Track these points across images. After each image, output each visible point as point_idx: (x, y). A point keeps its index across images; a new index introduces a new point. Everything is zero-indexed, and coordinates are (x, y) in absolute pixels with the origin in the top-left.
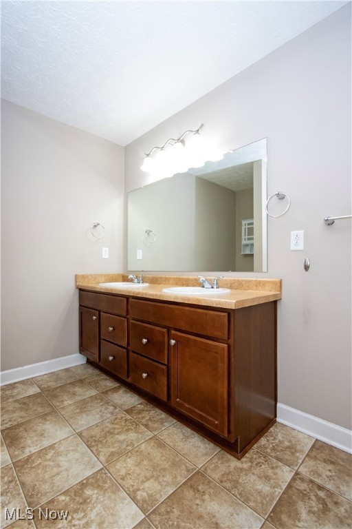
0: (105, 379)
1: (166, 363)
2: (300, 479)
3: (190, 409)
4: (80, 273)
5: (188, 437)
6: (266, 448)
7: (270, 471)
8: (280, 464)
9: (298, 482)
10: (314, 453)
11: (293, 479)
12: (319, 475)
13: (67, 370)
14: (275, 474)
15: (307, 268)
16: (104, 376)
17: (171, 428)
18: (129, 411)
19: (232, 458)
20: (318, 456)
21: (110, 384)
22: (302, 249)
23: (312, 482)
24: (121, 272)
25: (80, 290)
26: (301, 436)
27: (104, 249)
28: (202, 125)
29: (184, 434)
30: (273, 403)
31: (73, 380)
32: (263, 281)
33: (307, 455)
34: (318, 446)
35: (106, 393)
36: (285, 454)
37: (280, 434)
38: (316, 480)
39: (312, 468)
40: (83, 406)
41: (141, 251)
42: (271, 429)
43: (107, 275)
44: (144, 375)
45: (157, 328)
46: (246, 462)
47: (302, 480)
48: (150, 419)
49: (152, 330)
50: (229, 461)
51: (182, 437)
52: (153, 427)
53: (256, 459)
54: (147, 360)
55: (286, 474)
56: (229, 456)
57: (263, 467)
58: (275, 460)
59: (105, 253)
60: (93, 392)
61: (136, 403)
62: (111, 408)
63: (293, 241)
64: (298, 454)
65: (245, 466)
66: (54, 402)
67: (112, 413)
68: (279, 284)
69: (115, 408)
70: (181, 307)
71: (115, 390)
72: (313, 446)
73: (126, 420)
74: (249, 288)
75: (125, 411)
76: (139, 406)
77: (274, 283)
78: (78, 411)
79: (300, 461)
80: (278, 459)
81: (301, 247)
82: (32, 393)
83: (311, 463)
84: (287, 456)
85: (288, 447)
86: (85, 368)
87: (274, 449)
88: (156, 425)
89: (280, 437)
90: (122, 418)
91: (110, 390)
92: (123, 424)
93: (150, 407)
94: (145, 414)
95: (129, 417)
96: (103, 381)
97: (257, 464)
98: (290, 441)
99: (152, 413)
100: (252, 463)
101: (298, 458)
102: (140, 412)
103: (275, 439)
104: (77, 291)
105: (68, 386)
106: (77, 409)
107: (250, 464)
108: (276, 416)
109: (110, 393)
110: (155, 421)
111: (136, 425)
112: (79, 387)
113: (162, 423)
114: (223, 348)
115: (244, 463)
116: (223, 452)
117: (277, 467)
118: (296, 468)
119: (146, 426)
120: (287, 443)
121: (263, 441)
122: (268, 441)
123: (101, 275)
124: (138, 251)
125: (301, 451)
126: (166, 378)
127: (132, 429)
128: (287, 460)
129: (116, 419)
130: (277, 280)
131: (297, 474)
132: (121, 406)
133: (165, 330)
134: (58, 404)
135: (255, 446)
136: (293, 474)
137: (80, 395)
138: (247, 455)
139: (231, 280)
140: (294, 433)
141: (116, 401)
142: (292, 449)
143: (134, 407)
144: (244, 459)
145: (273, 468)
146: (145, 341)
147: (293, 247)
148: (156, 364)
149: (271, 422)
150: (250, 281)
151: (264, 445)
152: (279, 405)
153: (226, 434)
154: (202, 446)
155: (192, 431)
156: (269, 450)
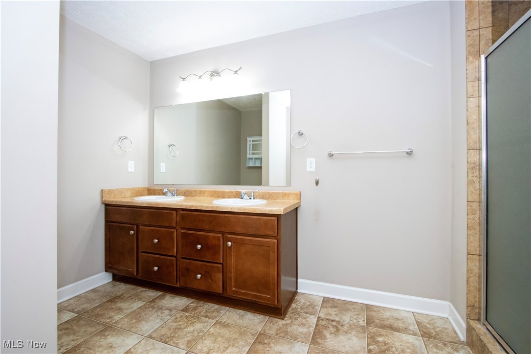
0: (146, 291)
1: (222, 262)
2: (321, 319)
3: (245, 293)
4: (106, 187)
5: (243, 316)
6: (297, 309)
7: (304, 320)
8: (308, 315)
9: (321, 321)
10: (325, 304)
11: (318, 321)
12: (330, 315)
13: (94, 291)
14: (307, 321)
15: (317, 183)
16: (140, 289)
17: (227, 313)
18: (186, 310)
19: (278, 320)
20: (327, 306)
21: (152, 294)
22: (314, 171)
23: (327, 319)
24: (146, 185)
25: (106, 205)
26: (314, 297)
27: (130, 162)
28: (241, 68)
29: (239, 315)
30: (295, 280)
31: (108, 298)
32: (289, 193)
33: (321, 307)
34: (326, 300)
35: (153, 301)
36: (309, 309)
37: (302, 299)
38: (329, 318)
39: (326, 313)
40: (137, 316)
41: (164, 164)
42: (296, 297)
43: (133, 189)
44: (199, 276)
45: (212, 234)
46: (288, 320)
47: (322, 320)
48: (206, 311)
49: (207, 237)
50: (277, 322)
51: (239, 317)
52: (213, 316)
53: (293, 316)
54: (200, 263)
55: (313, 320)
56: (276, 319)
57: (299, 319)
58: (304, 314)
59: (131, 166)
60: (139, 304)
61: (188, 303)
62: (167, 312)
63: (308, 165)
64: (316, 308)
65: (288, 322)
66: (103, 320)
67: (170, 315)
68: (299, 195)
69: (171, 310)
70: (236, 216)
71: (161, 298)
72: (323, 301)
73: (187, 317)
74: (278, 198)
75: (181, 311)
76: (191, 305)
77: (296, 194)
78: (135, 321)
79: (319, 311)
80: (306, 313)
81: (313, 170)
82: (69, 318)
83: (324, 310)
84: (311, 310)
85: (309, 305)
86: (114, 286)
87: (301, 308)
88: (214, 314)
89: (303, 301)
90: (181, 316)
91: (157, 298)
92: (186, 320)
93: (201, 303)
94: (200, 309)
95: (187, 314)
96: (144, 293)
97: (295, 319)
98: (309, 302)
99: (206, 307)
100: (292, 319)
101: (317, 310)
102: (195, 309)
103: (300, 303)
104: (103, 206)
105: (107, 304)
106: (133, 320)
107: (290, 320)
108: (297, 289)
109: (157, 300)
110: (211, 312)
111: (198, 318)
112: (121, 302)
113: (218, 312)
114: (274, 242)
115: (287, 321)
116: (271, 318)
117: (307, 317)
118: (317, 315)
119: (206, 316)
120: (308, 303)
121: (293, 305)
122: (297, 305)
123: (128, 189)
124: (162, 164)
125: (318, 305)
126: (221, 274)
127: (196, 322)
128: (311, 312)
129: (177, 318)
130: (297, 191)
131: (319, 318)
132: (175, 308)
133: (220, 235)
134: (108, 320)
135: (290, 309)
136: (317, 318)
137: (127, 309)
138: (287, 316)
139: (263, 193)
140: (310, 297)
141: (168, 306)
142: (312, 305)
143: (188, 306)
144: (286, 319)
145: (304, 318)
146: (199, 246)
147: (308, 169)
148: (211, 264)
149: (295, 293)
150: (278, 193)
151: (295, 308)
152: (299, 280)
153: (276, 303)
154: (256, 318)
155: (244, 312)
156: (299, 310)
